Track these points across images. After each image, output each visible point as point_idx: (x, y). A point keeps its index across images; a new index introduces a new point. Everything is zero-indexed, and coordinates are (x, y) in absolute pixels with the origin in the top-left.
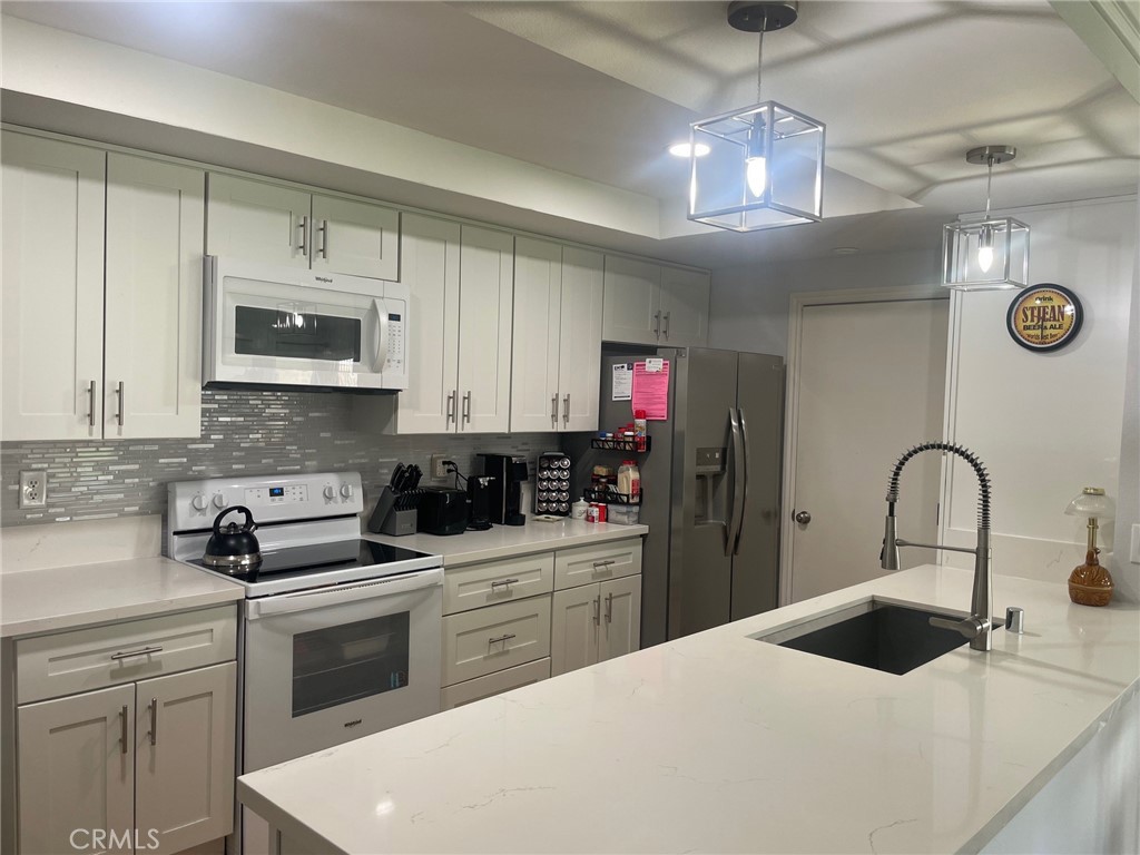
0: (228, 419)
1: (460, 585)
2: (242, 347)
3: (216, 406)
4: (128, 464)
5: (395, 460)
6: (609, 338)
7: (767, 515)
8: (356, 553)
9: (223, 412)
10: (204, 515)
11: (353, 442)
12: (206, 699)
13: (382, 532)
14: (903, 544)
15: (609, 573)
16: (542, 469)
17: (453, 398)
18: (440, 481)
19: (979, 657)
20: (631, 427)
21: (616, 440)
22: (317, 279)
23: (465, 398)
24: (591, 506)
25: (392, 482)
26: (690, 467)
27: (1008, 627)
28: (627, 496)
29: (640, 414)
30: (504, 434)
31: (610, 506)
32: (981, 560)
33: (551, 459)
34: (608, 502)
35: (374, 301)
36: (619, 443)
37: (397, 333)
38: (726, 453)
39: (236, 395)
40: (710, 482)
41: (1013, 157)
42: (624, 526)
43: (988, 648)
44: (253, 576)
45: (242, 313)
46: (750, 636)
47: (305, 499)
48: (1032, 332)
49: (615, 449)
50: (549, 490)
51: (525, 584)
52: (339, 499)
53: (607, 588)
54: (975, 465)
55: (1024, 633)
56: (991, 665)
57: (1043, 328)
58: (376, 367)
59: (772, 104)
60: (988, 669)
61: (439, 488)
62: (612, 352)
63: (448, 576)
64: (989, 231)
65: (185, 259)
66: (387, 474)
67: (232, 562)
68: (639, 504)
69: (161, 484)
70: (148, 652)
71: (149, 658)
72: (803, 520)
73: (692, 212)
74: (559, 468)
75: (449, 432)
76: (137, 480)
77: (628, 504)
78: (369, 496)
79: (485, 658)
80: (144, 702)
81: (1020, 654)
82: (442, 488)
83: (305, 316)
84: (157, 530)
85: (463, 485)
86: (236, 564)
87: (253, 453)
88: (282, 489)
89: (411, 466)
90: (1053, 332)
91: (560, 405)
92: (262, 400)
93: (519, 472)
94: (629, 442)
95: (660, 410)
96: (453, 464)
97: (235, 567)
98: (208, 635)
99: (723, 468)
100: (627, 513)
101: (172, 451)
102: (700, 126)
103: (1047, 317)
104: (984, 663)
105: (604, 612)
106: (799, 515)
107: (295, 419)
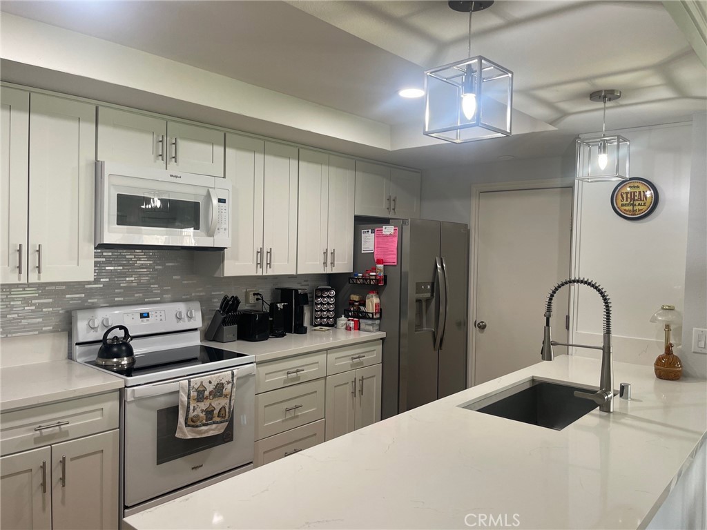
0: (112, 268)
1: (266, 374)
2: (122, 220)
3: (104, 260)
4: (45, 299)
5: (222, 294)
6: (359, 213)
7: (459, 324)
8: (197, 354)
9: (109, 264)
10: (97, 331)
11: (195, 281)
12: (99, 455)
13: (214, 340)
14: (555, 344)
15: (361, 363)
16: (317, 297)
17: (260, 252)
18: (251, 306)
19: (606, 416)
20: (374, 269)
21: (364, 278)
22: (171, 176)
23: (268, 252)
24: (349, 320)
25: (221, 307)
26: (412, 295)
27: (621, 396)
28: (372, 314)
29: (380, 261)
30: (293, 275)
31: (361, 320)
32: (606, 354)
33: (323, 290)
34: (360, 318)
35: (208, 190)
36: (366, 280)
37: (224, 211)
38: (434, 285)
39: (117, 252)
40: (424, 304)
41: (619, 97)
42: (370, 333)
43: (611, 411)
44: (129, 372)
45: (121, 198)
46: (458, 406)
47: (164, 319)
48: (627, 208)
49: (364, 284)
50: (321, 311)
51: (309, 372)
52: (186, 319)
53: (359, 373)
54: (601, 293)
55: (632, 399)
56: (613, 422)
57: (634, 205)
58: (210, 233)
59: (481, 58)
60: (611, 424)
61: (251, 311)
62: (361, 222)
63: (259, 369)
64: (605, 144)
65: (82, 164)
66: (217, 302)
67: (115, 363)
68: (380, 318)
69: (67, 312)
70: (59, 425)
71: (60, 429)
72: (482, 327)
73: (427, 130)
74: (328, 297)
75: (258, 274)
76: (51, 309)
77: (372, 318)
78: (206, 317)
79: (283, 421)
80: (57, 458)
81: (629, 413)
82: (254, 311)
83: (161, 200)
84: (64, 342)
85: (267, 309)
86: (118, 364)
87: (129, 289)
88: (148, 313)
89: (233, 297)
90: (640, 207)
91: (329, 256)
92: (135, 255)
93: (303, 299)
94: (373, 279)
95: (392, 259)
96: (260, 295)
97: (117, 366)
98: (99, 412)
99: (432, 295)
100: (372, 325)
101: (74, 290)
102: (431, 73)
103: (636, 198)
104: (609, 421)
105: (358, 388)
106: (479, 324)
107: (156, 267)
